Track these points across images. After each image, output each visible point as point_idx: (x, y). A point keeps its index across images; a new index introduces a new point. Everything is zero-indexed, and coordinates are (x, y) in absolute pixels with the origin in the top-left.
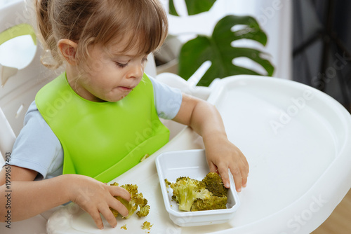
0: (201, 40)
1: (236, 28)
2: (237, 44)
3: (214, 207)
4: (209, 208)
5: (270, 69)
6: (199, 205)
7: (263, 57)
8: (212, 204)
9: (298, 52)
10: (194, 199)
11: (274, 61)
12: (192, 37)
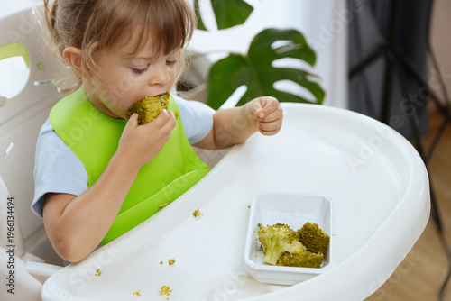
0: (234, 59)
1: (278, 44)
2: (279, 64)
3: (303, 265)
4: (296, 265)
5: (319, 94)
6: (286, 259)
7: (311, 79)
8: (301, 260)
9: (355, 72)
10: (281, 251)
11: (325, 85)
12: (223, 55)
